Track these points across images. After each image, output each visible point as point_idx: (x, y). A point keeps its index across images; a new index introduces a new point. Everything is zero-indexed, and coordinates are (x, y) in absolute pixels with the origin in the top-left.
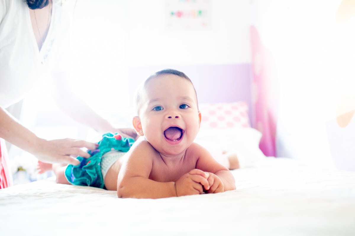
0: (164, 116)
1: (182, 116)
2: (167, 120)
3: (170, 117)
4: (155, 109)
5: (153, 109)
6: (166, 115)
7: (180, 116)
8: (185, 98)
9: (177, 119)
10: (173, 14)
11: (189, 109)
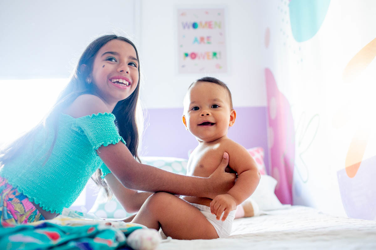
0: (199, 115)
1: (212, 114)
2: (201, 117)
3: (203, 115)
4: (194, 109)
5: (192, 109)
6: (200, 113)
7: (210, 114)
8: (215, 100)
9: (208, 116)
10: (187, 55)
11: (219, 108)
